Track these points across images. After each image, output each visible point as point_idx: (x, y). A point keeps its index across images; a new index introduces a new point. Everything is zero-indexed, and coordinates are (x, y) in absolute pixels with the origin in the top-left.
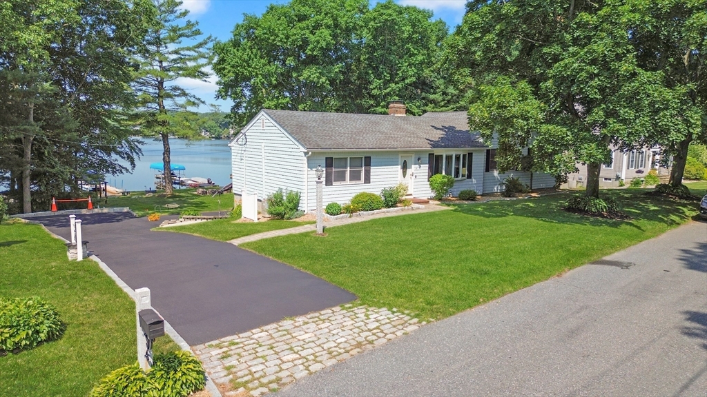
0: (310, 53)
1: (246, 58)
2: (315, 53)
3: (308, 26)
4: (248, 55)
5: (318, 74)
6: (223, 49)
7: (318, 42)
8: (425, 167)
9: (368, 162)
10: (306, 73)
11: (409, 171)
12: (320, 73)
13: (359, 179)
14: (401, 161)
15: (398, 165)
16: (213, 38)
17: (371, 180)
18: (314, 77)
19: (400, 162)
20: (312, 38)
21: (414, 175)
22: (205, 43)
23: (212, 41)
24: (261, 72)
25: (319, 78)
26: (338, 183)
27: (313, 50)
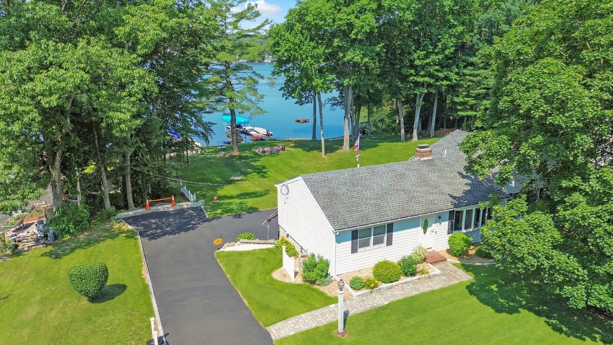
0: (355, 37)
1: (298, 41)
2: (359, 37)
3: (353, 11)
4: (299, 39)
5: (361, 56)
6: (277, 34)
7: (362, 27)
8: (445, 225)
9: (390, 228)
10: (350, 55)
11: (429, 229)
12: (363, 54)
13: (382, 242)
14: (422, 222)
15: (418, 226)
16: (269, 21)
17: (393, 242)
18: (357, 59)
19: (421, 224)
20: (358, 23)
21: (434, 231)
22: (263, 25)
23: (269, 23)
24: (310, 55)
25: (362, 59)
26: (362, 249)
27: (356, 34)
